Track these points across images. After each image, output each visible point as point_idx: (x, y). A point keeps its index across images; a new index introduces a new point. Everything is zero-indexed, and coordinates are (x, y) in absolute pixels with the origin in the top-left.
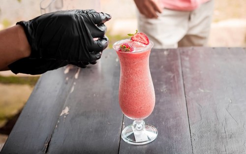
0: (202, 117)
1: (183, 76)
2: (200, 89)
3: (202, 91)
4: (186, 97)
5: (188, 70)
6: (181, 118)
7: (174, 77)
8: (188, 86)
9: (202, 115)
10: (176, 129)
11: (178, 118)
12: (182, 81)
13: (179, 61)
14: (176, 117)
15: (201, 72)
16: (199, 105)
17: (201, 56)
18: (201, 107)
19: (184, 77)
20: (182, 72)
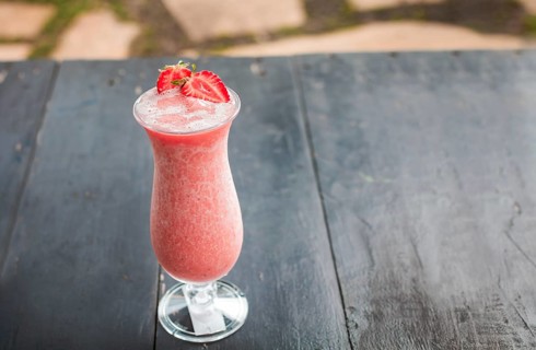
0: (375, 258)
1: (309, 136)
2: (361, 174)
3: (369, 179)
4: (322, 198)
5: (322, 118)
6: (313, 262)
7: (284, 139)
8: (328, 164)
9: (374, 253)
10: (301, 294)
11: (303, 260)
12: (307, 151)
13: (296, 92)
14: (298, 258)
15: (363, 125)
16: (363, 221)
17: (360, 79)
18: (370, 228)
19: (314, 140)
20: (307, 125)
